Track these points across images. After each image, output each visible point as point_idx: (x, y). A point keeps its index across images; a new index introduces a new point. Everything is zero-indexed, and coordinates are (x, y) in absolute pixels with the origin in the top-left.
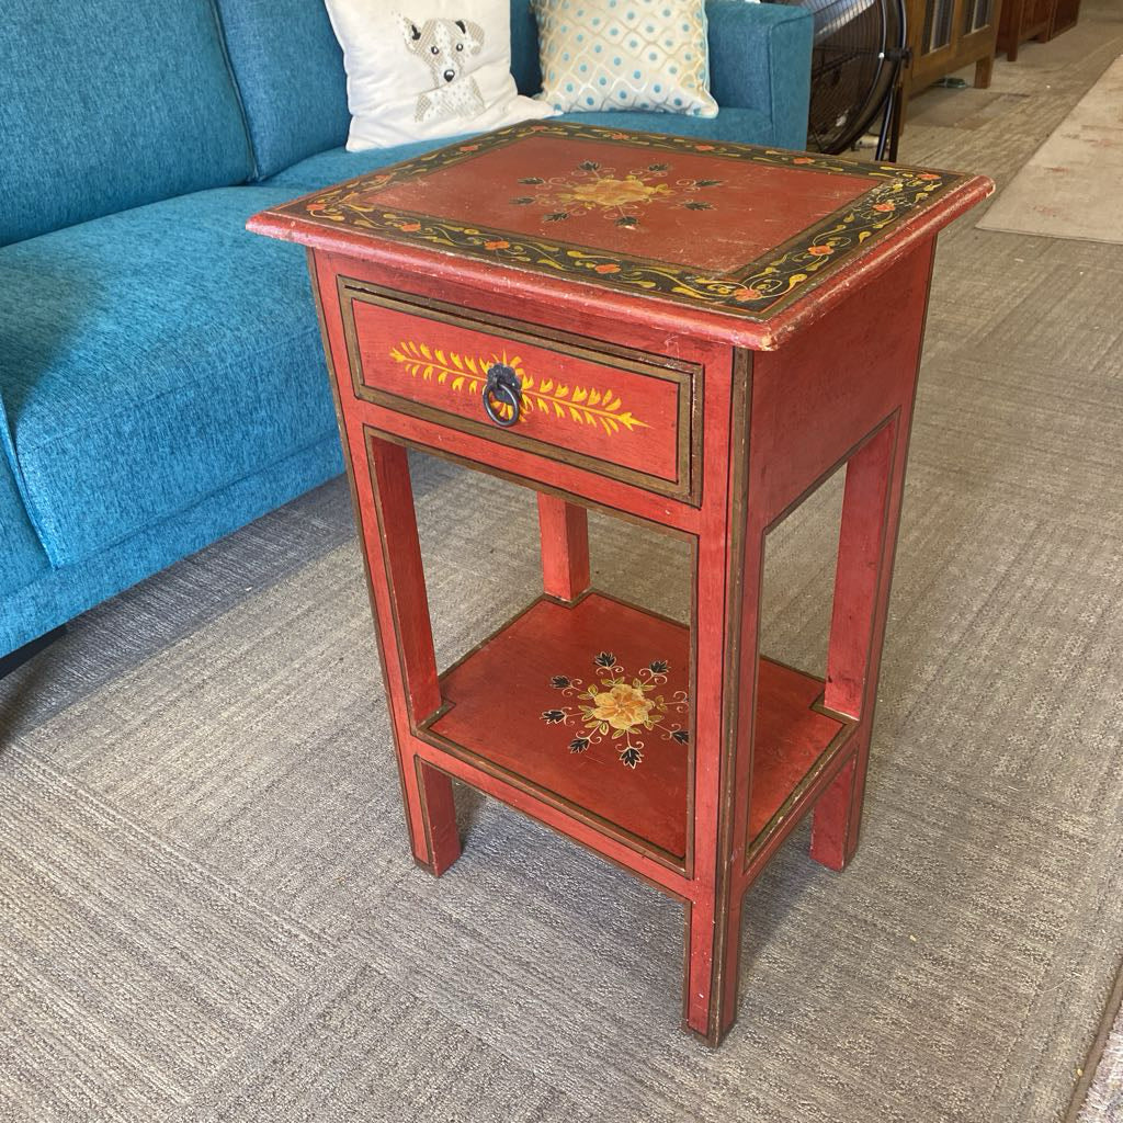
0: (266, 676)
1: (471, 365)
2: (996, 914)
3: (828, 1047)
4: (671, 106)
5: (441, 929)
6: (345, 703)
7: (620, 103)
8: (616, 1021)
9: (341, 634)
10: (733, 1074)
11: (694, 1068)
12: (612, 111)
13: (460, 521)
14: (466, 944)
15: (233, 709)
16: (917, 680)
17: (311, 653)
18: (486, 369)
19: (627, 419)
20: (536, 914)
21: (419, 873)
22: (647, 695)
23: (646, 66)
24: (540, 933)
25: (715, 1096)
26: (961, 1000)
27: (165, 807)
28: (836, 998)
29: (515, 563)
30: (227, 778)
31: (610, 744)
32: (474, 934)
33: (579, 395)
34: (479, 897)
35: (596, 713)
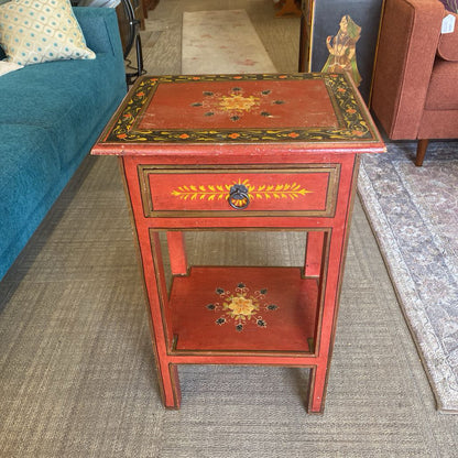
0: (28, 365)
1: (220, 188)
2: (365, 324)
3: (352, 393)
4: (75, 57)
5: (196, 429)
6: (78, 359)
7: (50, 58)
8: (285, 425)
9: (50, 331)
10: (334, 420)
11: (321, 425)
12: (47, 62)
13: (66, 260)
14: (210, 429)
15: (23, 387)
16: (285, 256)
17: (42, 345)
18: (228, 188)
19: (303, 192)
20: (226, 403)
21: (169, 412)
22: (246, 298)
23: (59, 40)
24: (234, 409)
25: (333, 430)
26: (376, 356)
27: (26, 448)
28: (343, 376)
29: (106, 269)
30: (48, 419)
31: (250, 322)
32: (210, 424)
33: (279, 188)
34: (200, 408)
35: (235, 313)
